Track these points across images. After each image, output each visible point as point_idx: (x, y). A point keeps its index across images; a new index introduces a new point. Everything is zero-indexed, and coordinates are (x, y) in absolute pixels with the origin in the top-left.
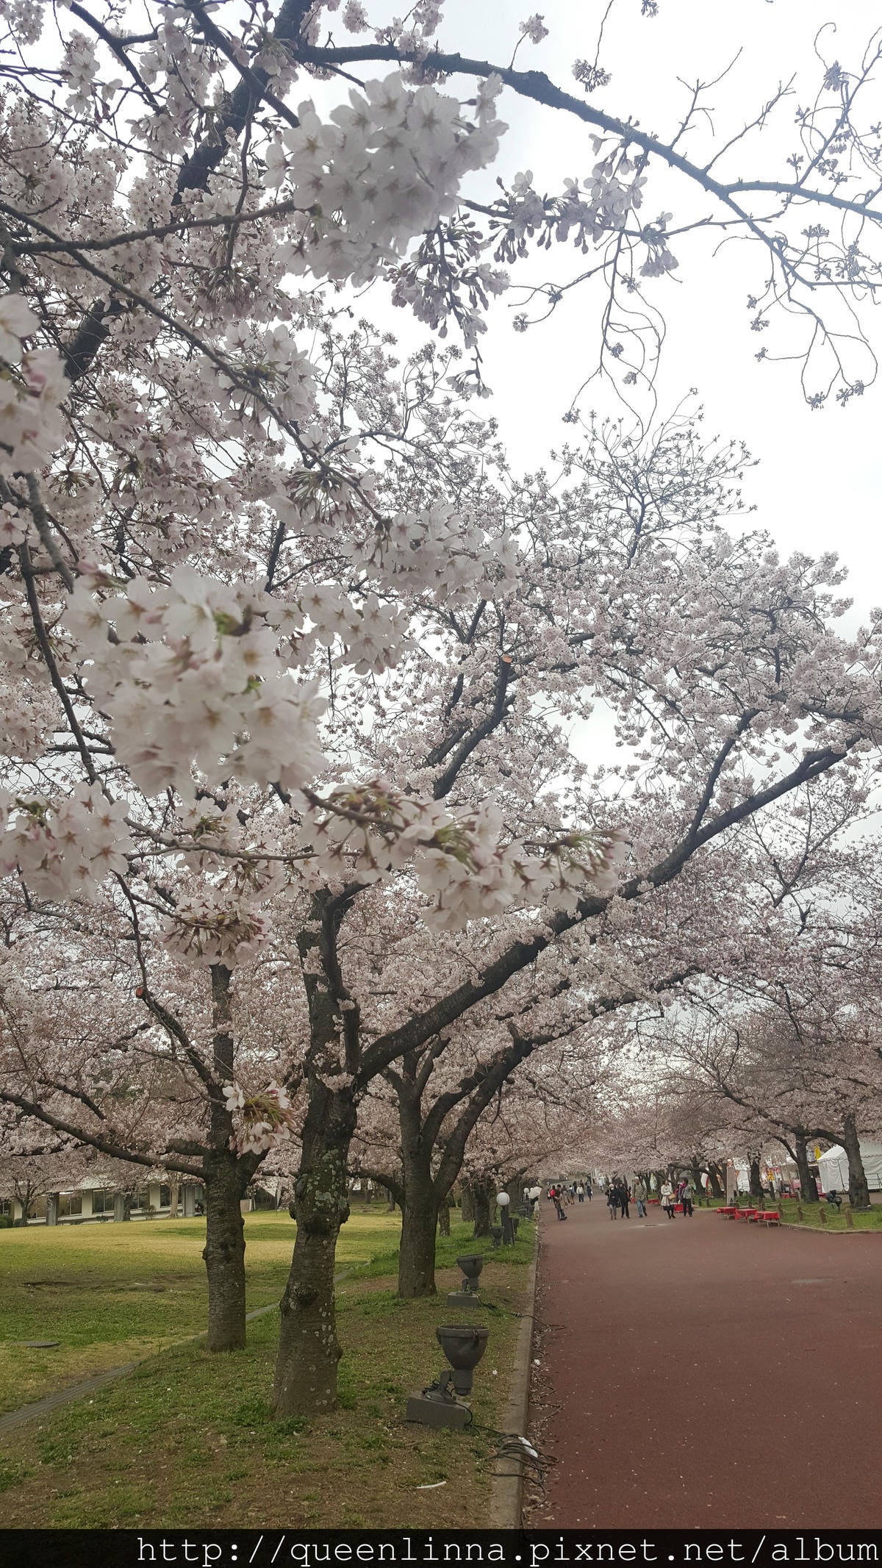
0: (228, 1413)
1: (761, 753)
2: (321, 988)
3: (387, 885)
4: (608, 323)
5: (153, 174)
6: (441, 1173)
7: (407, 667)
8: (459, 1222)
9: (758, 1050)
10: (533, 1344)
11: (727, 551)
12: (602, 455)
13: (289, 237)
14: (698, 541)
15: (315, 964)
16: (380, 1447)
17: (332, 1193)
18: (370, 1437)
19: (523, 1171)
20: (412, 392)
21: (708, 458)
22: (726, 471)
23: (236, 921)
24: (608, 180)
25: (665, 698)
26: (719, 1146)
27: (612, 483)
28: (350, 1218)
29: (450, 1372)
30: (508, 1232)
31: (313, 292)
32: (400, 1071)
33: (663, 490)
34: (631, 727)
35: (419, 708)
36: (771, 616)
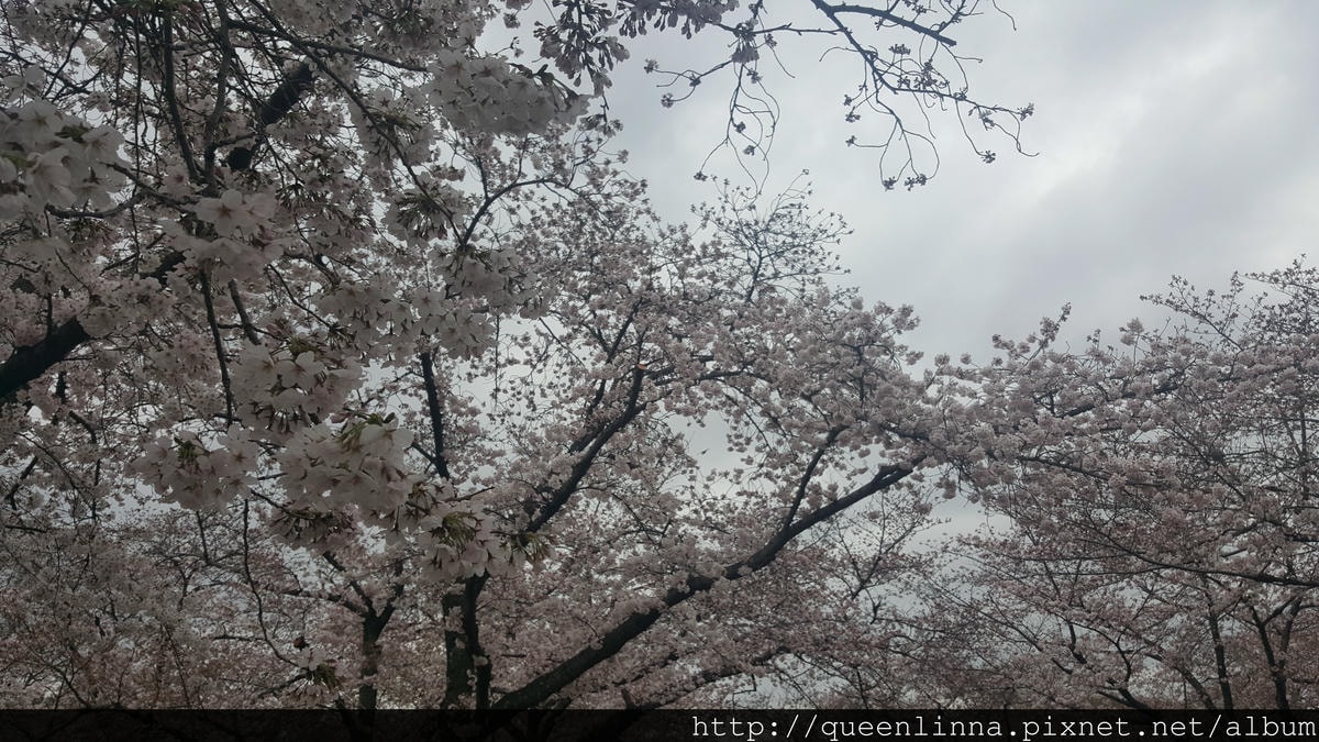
1: (843, 467)
2: (459, 644)
4: (735, 105)
7: (563, 370)
11: (826, 301)
12: (730, 215)
14: (803, 290)
15: (456, 622)
20: (579, 152)
21: (814, 225)
22: (828, 237)
25: (769, 414)
27: (737, 237)
33: (777, 247)
34: (740, 436)
35: (566, 406)
36: (858, 351)
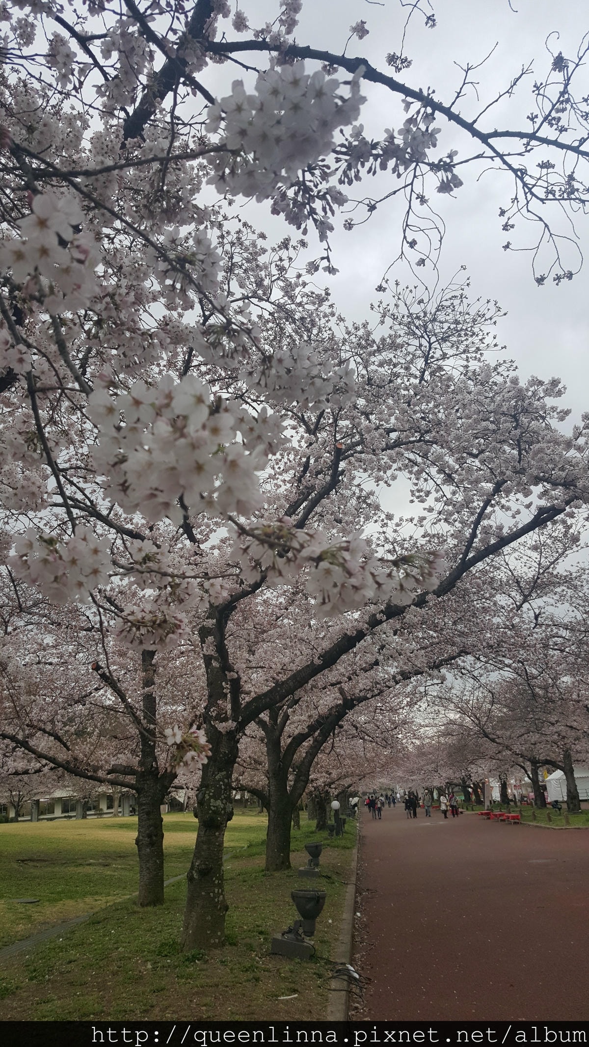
0: (152, 947)
1: (508, 509)
2: (215, 664)
3: (259, 596)
4: (407, 225)
5: (108, 129)
6: (294, 787)
8: (306, 821)
9: (506, 706)
10: (356, 902)
11: (486, 373)
12: (403, 310)
13: (198, 169)
14: (467, 367)
15: (211, 648)
16: (253, 971)
17: (222, 800)
18: (248, 965)
19: (350, 786)
20: (274, 270)
21: (472, 312)
22: (485, 320)
23: (165, 621)
24: (414, 129)
25: (444, 471)
26: (479, 770)
27: (409, 328)
28: (234, 818)
29: (300, 921)
30: (338, 829)
31: (213, 206)
32: (267, 719)
33: (443, 333)
34: (421, 491)
35: (280, 477)
36: (515, 418)
